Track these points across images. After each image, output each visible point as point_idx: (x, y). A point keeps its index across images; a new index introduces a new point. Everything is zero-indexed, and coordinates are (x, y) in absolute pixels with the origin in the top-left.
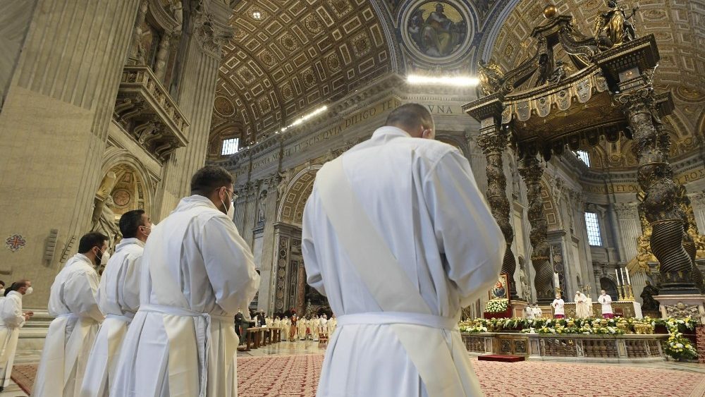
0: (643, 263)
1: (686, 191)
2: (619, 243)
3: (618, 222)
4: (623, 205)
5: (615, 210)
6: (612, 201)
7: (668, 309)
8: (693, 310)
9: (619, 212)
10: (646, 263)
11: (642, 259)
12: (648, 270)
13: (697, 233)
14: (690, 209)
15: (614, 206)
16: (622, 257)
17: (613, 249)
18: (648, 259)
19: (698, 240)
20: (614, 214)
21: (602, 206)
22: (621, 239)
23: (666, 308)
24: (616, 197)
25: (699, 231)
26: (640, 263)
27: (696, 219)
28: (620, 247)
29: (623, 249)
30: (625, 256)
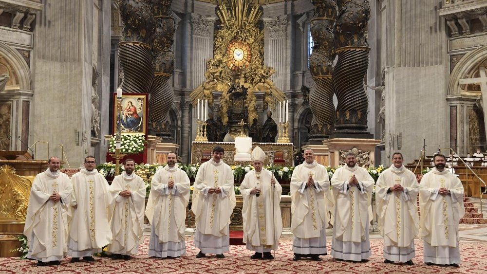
0: (208, 92)
1: (263, 14)
2: (188, 65)
3: (192, 38)
4: (200, 17)
5: (191, 23)
6: (189, 10)
7: (342, 155)
8: (364, 157)
9: (195, 25)
10: (211, 92)
11: (208, 86)
12: (210, 101)
13: (262, 64)
14: (262, 36)
15: (191, 18)
16: (188, 83)
17: (180, 71)
18: (213, 88)
19: (262, 71)
20: (188, 27)
21: (178, 14)
22: (191, 60)
23: (340, 153)
24: (195, 5)
25: (265, 62)
26: (205, 91)
27: (265, 47)
28: (188, 70)
29: (191, 72)
30: (191, 81)
